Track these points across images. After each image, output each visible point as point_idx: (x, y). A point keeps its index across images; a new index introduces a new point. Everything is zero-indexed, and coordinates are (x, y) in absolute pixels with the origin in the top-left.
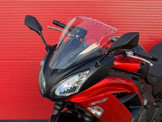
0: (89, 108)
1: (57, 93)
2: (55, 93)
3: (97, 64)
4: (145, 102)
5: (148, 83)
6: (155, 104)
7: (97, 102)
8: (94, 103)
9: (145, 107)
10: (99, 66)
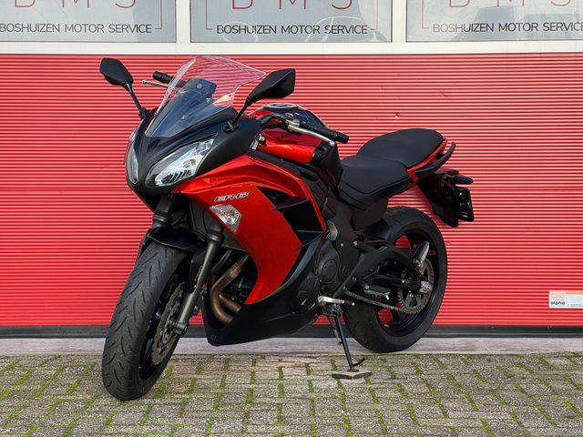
0: (213, 207)
1: (159, 182)
2: (154, 182)
3: (228, 127)
4: (335, 232)
5: (340, 200)
6: (355, 243)
7: (229, 197)
8: (222, 198)
9: (334, 244)
10: (230, 131)
